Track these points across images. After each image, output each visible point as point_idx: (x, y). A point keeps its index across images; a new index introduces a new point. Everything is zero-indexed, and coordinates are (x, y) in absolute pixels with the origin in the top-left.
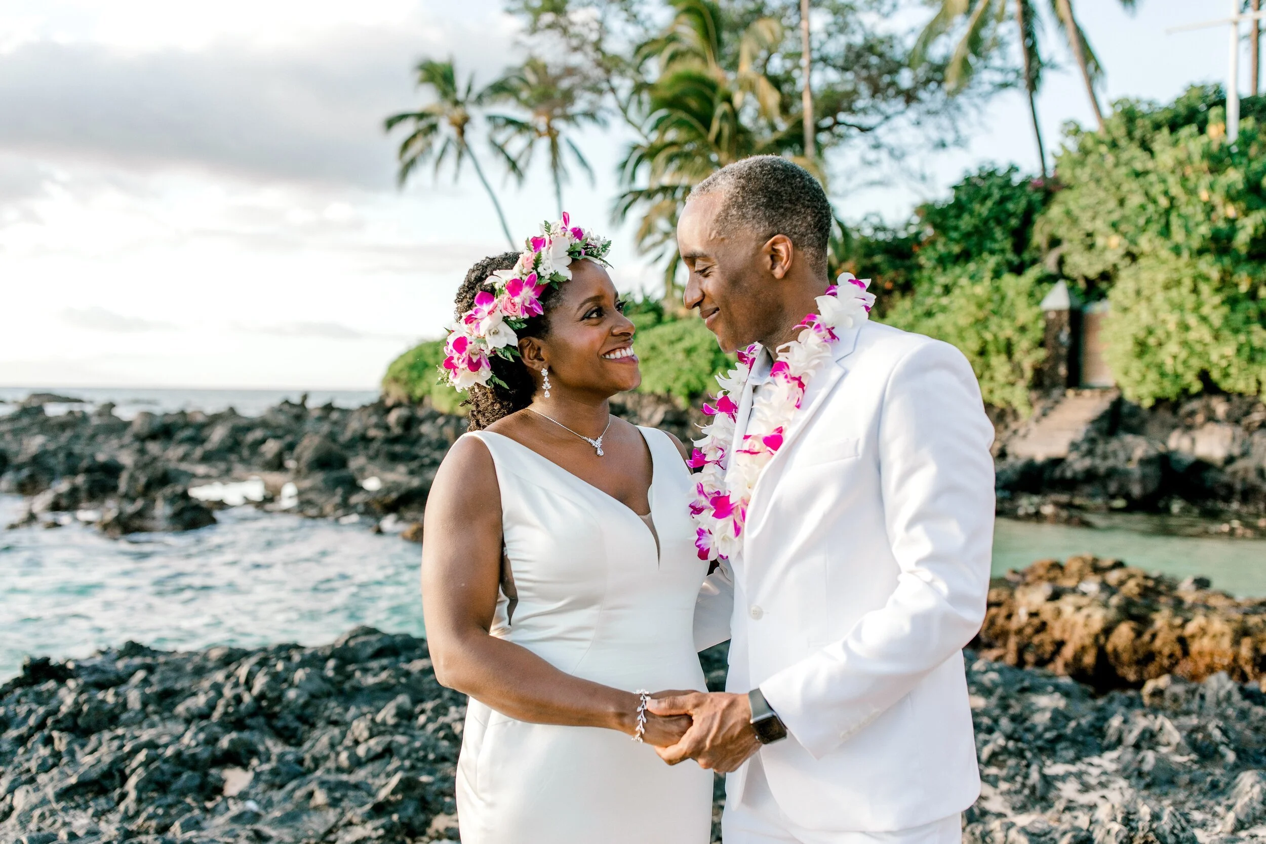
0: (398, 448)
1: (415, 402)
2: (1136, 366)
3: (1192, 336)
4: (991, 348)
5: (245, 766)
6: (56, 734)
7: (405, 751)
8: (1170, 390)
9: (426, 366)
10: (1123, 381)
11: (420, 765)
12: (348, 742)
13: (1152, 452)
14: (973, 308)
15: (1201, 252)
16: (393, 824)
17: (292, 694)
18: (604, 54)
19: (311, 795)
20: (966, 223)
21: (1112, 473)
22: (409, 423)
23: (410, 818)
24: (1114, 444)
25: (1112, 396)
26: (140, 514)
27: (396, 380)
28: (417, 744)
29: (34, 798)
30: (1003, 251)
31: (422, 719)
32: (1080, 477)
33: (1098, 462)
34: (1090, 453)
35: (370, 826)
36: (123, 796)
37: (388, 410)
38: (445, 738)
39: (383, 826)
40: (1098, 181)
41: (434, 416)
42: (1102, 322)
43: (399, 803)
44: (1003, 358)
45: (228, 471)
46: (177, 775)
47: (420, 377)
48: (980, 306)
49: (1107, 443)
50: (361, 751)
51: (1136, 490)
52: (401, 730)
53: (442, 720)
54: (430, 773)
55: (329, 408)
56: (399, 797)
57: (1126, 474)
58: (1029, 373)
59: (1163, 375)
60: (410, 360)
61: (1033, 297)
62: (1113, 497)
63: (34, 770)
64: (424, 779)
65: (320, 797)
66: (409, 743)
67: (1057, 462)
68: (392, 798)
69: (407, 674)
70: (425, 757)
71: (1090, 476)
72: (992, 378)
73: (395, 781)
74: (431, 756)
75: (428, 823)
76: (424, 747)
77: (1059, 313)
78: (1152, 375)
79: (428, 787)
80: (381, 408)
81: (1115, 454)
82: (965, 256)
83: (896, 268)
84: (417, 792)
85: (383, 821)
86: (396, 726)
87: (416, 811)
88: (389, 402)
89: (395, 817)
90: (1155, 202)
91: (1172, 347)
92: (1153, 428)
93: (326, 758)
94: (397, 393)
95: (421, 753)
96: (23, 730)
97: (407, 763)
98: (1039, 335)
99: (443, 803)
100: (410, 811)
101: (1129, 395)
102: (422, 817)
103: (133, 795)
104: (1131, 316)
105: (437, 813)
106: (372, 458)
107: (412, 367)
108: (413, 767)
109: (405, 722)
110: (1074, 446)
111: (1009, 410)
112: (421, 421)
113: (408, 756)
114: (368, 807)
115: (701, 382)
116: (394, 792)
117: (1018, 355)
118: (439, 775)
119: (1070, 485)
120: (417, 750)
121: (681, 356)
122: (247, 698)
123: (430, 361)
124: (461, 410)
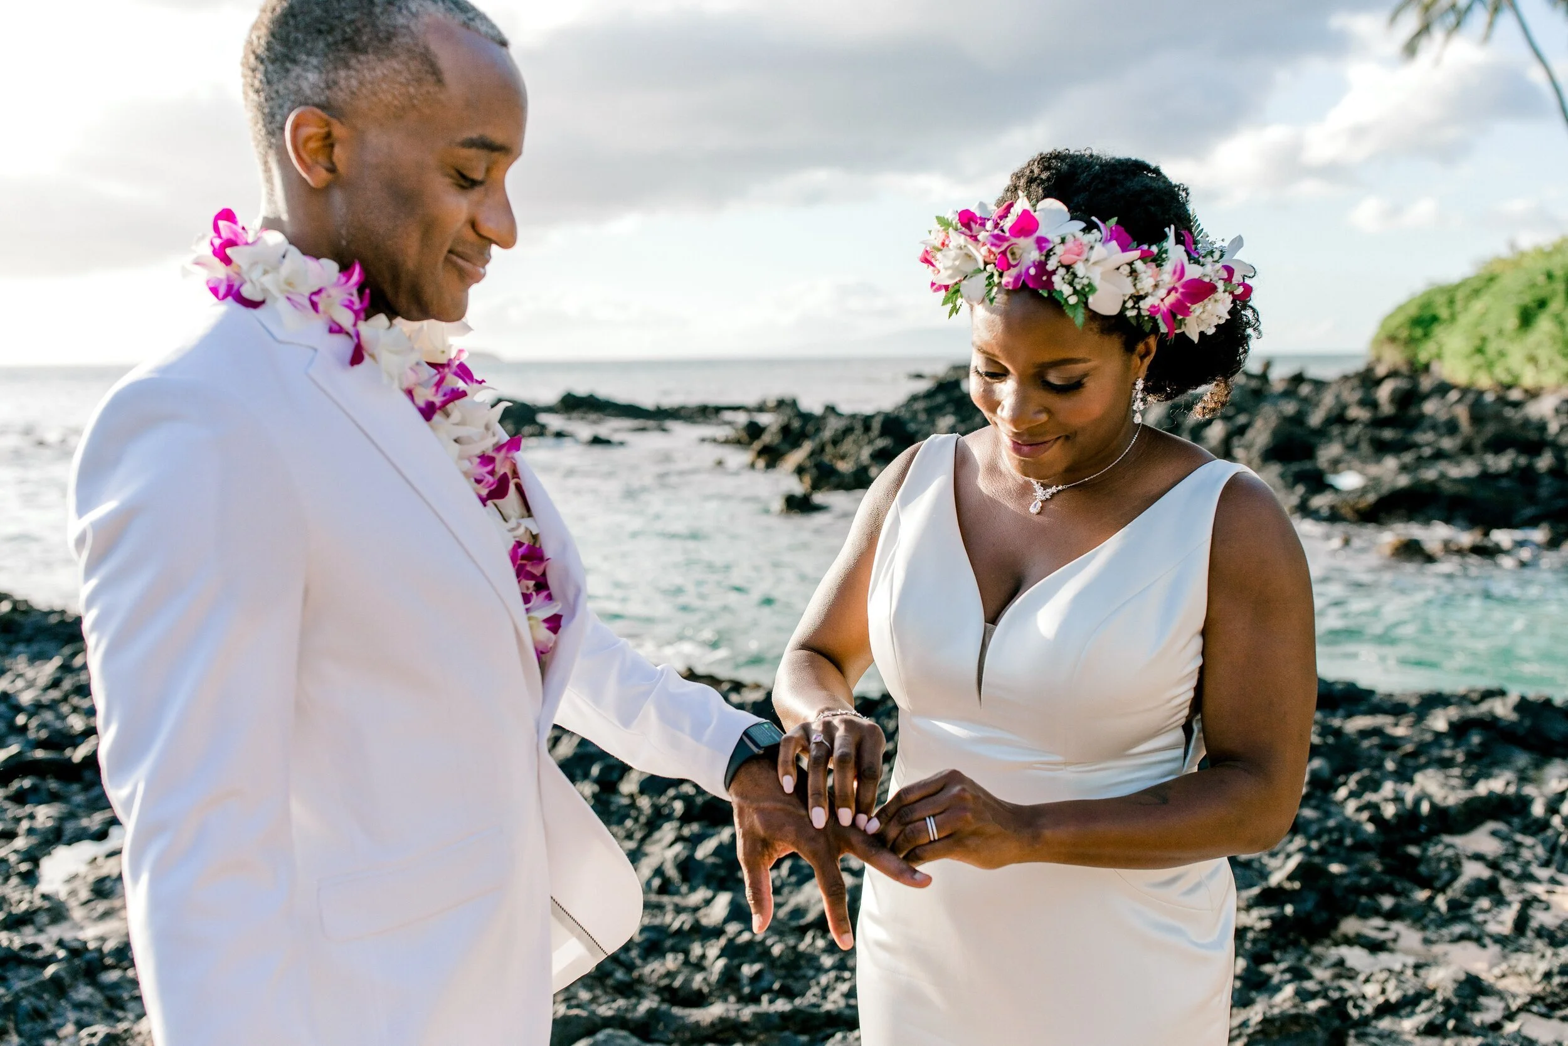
0: (1388, 434)
1: (1418, 370)
7: (1314, 829)
9: (1434, 319)
11: (1332, 850)
16: (1284, 917)
22: (1408, 399)
23: (1309, 915)
27: (1392, 339)
28: (1331, 823)
31: (1342, 793)
35: (1255, 913)
37: (1379, 382)
38: (1371, 819)
39: (1271, 918)
41: (1443, 389)
43: (1294, 891)
47: (1426, 335)
52: (1313, 802)
53: (1370, 797)
54: (1343, 861)
55: (1298, 379)
56: (1297, 885)
60: (1413, 311)
64: (1335, 868)
66: (1319, 820)
68: (1288, 885)
69: (1338, 733)
70: (1339, 842)
73: (1292, 864)
74: (1348, 841)
75: (1335, 925)
76: (1340, 828)
79: (1338, 881)
80: (1368, 380)
84: (1322, 882)
85: (1273, 911)
87: (1318, 906)
88: (1381, 371)
89: (1289, 909)
94: (1393, 357)
95: (1335, 836)
97: (1315, 845)
99: (1357, 903)
100: (1309, 905)
102: (1324, 915)
105: (1347, 913)
106: (1352, 447)
107: (1415, 322)
108: (1321, 852)
109: (1319, 793)
112: (1426, 397)
113: (1317, 836)
114: (1255, 891)
116: (1291, 878)
118: (1356, 866)
120: (1330, 831)
123: (1444, 313)
124: (1484, 381)
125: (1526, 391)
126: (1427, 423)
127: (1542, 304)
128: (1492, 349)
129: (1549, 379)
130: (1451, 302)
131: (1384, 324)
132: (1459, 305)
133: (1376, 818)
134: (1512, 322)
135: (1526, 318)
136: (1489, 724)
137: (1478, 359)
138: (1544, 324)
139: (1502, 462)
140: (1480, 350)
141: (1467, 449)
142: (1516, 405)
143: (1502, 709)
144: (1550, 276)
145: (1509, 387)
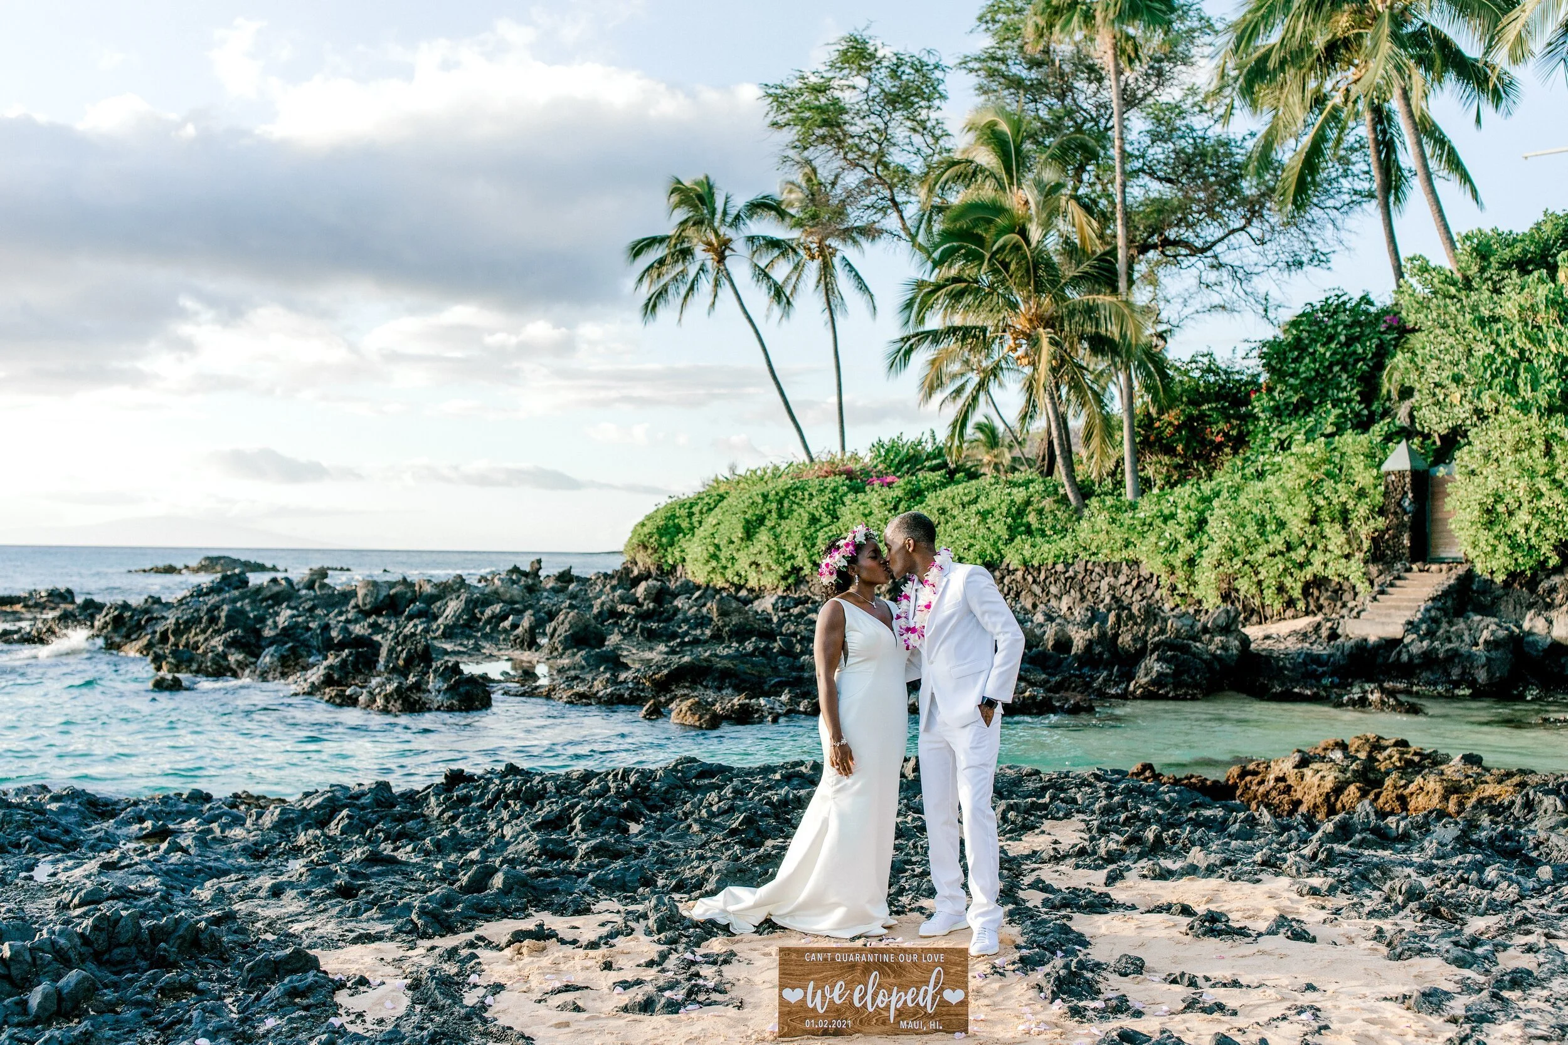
0: (653, 625)
1: (666, 572)
2: (1485, 537)
3: (1543, 503)
4: (1324, 514)
5: (637, 822)
6: (511, 802)
8: (1526, 563)
9: (680, 530)
10: (1472, 554)
12: (705, 803)
13: (1502, 633)
14: (1305, 470)
15: (1551, 410)
17: (657, 785)
18: (886, 166)
19: (690, 826)
20: (1306, 367)
21: (1453, 655)
22: (661, 596)
24: (1461, 625)
25: (1461, 570)
26: (418, 687)
27: (645, 547)
29: (518, 829)
30: (1349, 401)
32: (1416, 661)
33: (1437, 644)
34: (1431, 634)
36: (573, 828)
37: (636, 582)
40: (1445, 326)
41: (688, 588)
42: (1449, 488)
44: (1338, 527)
45: (477, 648)
46: (603, 818)
47: (672, 545)
48: (1313, 467)
49: (1451, 623)
50: (715, 809)
51: (1482, 676)
55: (565, 577)
57: (1470, 657)
58: (1366, 545)
59: (1515, 546)
60: (660, 521)
61: (1374, 458)
62: (1457, 685)
63: (506, 818)
65: (696, 827)
67: (1391, 644)
71: (1429, 659)
72: (1326, 550)
77: (1401, 474)
78: (1503, 548)
80: (626, 579)
81: (1460, 637)
82: (1305, 407)
83: (1227, 419)
86: (734, 798)
88: (636, 572)
90: (1503, 352)
91: (1523, 516)
92: (1507, 607)
93: (692, 813)
94: (645, 561)
96: (485, 801)
98: (1379, 499)
100: (751, 835)
101: (1479, 569)
103: (579, 827)
104: (1477, 480)
106: (627, 636)
107: (662, 531)
110: (1411, 626)
111: (1346, 585)
112: (675, 596)
115: (998, 551)
117: (1355, 524)
119: (1408, 670)
121: (974, 521)
122: (626, 786)
123: (685, 525)
124: (720, 583)
125: (751, 590)
126: (680, 616)
127: (761, 520)
128: (724, 555)
129: (769, 580)
130: (691, 515)
131: (634, 531)
132: (695, 519)
133: (770, 803)
134: (740, 533)
135: (750, 531)
136: (801, 775)
137: (714, 563)
138: (763, 536)
139: (749, 646)
140: (715, 557)
141: (717, 637)
142: (746, 602)
143: (803, 769)
144: (765, 497)
145: (739, 588)
